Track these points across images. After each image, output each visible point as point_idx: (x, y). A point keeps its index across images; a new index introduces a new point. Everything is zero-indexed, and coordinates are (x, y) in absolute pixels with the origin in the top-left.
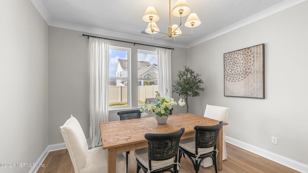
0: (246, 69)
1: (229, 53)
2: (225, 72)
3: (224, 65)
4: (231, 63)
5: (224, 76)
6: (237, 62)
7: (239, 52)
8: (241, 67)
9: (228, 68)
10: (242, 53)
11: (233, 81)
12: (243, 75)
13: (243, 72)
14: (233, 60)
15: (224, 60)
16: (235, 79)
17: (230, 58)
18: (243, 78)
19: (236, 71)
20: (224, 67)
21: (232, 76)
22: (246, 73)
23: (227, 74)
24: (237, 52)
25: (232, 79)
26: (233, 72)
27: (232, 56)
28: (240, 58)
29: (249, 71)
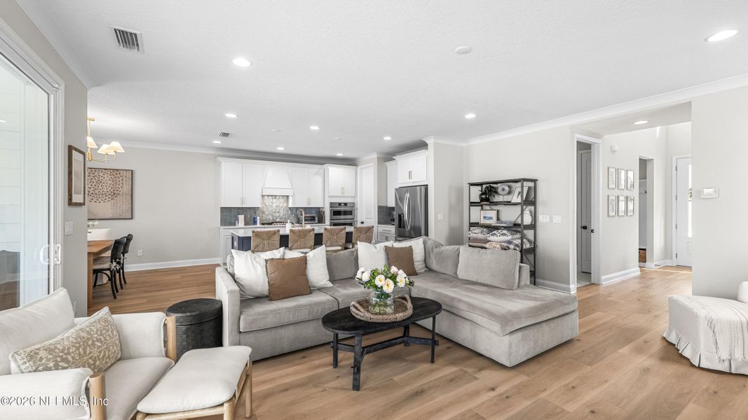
0: (114, 190)
4: (94, 180)
6: (104, 181)
7: (106, 171)
8: (108, 187)
9: (90, 185)
10: (109, 173)
11: (97, 201)
12: (109, 196)
13: (110, 193)
14: (97, 178)
16: (100, 200)
17: (91, 175)
18: (110, 199)
19: (101, 191)
21: (95, 196)
22: (114, 194)
24: (103, 170)
25: (95, 199)
26: (97, 192)
27: (96, 173)
28: (107, 177)
29: (118, 192)
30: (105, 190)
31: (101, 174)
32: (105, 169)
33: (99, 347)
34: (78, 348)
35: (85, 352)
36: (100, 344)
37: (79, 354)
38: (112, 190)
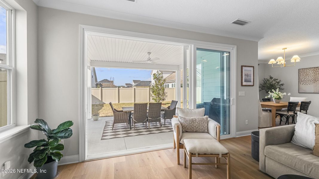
0: (315, 78)
1: (302, 69)
2: (300, 79)
3: (299, 75)
4: (304, 74)
5: (299, 82)
6: (309, 74)
7: (311, 69)
8: (311, 77)
9: (302, 77)
10: (312, 70)
11: (306, 84)
12: (313, 81)
13: (313, 80)
14: (306, 73)
15: (299, 73)
16: (307, 83)
17: (303, 72)
18: (313, 83)
19: (308, 79)
20: (299, 77)
21: (305, 82)
22: (315, 80)
23: (301, 80)
24: (309, 69)
25: (305, 83)
26: (305, 80)
27: (305, 71)
28: (311, 72)
29: (318, 79)
30: (310, 79)
31: (308, 71)
32: (310, 68)
33: (196, 124)
34: (190, 121)
35: (191, 123)
36: (197, 124)
37: (190, 123)
38: (314, 78)
